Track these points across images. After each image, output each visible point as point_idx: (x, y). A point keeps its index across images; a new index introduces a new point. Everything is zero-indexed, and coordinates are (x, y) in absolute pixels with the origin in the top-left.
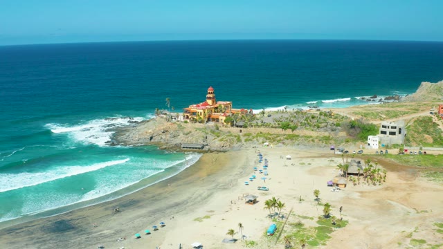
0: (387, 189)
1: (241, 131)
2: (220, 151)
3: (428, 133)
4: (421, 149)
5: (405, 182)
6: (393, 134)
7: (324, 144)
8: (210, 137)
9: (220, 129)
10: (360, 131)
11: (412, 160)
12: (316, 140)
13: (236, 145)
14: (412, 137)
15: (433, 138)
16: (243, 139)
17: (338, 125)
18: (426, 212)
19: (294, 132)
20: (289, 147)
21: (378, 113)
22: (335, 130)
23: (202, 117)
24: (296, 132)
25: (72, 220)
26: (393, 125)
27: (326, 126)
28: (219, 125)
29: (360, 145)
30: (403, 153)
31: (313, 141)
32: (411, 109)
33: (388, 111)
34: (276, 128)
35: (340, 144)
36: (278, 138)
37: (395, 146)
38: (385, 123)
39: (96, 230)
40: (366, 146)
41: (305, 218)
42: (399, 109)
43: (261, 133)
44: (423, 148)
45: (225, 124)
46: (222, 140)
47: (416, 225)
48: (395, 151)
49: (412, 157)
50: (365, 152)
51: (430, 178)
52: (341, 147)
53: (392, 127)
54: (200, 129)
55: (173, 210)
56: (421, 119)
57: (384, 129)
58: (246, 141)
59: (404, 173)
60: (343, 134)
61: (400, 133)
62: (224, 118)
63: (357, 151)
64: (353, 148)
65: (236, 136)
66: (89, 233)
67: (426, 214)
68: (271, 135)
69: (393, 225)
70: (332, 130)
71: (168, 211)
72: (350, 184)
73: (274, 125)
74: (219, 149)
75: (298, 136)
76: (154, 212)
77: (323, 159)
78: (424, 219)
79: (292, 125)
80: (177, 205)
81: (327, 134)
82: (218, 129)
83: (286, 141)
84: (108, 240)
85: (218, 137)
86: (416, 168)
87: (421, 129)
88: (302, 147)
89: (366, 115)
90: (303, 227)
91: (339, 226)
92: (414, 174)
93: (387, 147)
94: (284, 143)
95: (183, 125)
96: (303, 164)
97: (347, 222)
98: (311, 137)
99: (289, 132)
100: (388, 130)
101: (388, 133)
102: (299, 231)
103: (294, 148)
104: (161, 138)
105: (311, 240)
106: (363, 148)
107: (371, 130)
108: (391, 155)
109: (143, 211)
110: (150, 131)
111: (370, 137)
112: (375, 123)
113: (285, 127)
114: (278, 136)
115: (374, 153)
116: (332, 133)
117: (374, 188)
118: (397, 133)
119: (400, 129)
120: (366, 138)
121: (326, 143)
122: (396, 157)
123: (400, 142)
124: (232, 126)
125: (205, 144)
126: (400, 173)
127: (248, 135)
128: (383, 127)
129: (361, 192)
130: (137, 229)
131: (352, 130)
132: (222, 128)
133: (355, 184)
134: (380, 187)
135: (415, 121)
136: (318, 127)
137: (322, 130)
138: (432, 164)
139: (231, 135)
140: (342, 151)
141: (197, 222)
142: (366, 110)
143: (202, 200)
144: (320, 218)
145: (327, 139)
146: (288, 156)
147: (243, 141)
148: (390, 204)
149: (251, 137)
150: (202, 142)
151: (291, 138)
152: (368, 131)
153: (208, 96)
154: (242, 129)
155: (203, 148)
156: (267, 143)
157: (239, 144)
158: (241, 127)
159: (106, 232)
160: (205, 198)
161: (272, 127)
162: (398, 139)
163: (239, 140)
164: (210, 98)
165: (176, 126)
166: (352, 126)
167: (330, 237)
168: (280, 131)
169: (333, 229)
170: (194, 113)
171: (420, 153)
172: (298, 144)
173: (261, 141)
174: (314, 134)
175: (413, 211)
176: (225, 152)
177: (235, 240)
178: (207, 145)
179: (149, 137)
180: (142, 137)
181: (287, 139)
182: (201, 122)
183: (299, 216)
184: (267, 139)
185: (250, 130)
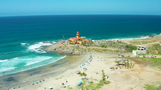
0: (132, 71)
1: (87, 48)
2: (78, 55)
3: (157, 50)
4: (152, 56)
5: (140, 68)
6: (142, 50)
7: (116, 53)
8: (75, 50)
9: (79, 47)
10: (130, 48)
11: (147, 60)
12: (113, 52)
13: (84, 53)
14: (150, 51)
15: (158, 52)
17: (122, 46)
18: (143, 80)
19: (106, 48)
20: (103, 54)
21: (139, 42)
22: (121, 48)
23: (73, 42)
24: (107, 48)
25: (15, 77)
26: (143, 46)
27: (118, 46)
28: (79, 45)
29: (130, 53)
30: (145, 57)
31: (112, 52)
32: (153, 41)
33: (143, 41)
34: (99, 47)
35: (122, 53)
36: (100, 51)
37: (143, 54)
38: (140, 46)
39: (21, 81)
40: (132, 54)
41: (95, 80)
42: (148, 41)
43: (94, 48)
44: (153, 55)
45: (81, 45)
46: (79, 51)
47: (136, 85)
48: (142, 56)
49: (148, 59)
50: (131, 56)
51: (151, 67)
52: (122, 54)
53: (142, 47)
54: (72, 47)
55: (50, 75)
56: (155, 44)
57: (139, 48)
58: (88, 51)
59: (142, 64)
60: (124, 50)
61: (145, 49)
62: (81, 43)
63: (128, 56)
64: (126, 55)
65: (84, 50)
66: (18, 82)
67: (143, 81)
68: (97, 49)
69: (128, 84)
70: (120, 48)
71: (48, 76)
72: (119, 68)
73: (99, 46)
74: (77, 54)
75: (107, 50)
76: (43, 76)
77: (114, 58)
78: (140, 82)
79: (105, 46)
80: (53, 73)
81: (117, 49)
82: (78, 47)
83: (103, 52)
84: (23, 84)
85: (78, 50)
86: (148, 63)
87: (154, 48)
88: (108, 54)
89: (134, 43)
90: (93, 83)
91: (107, 84)
92: (146, 65)
93: (140, 55)
94: (102, 52)
95: (67, 45)
96: (105, 60)
97: (111, 82)
98: (112, 50)
99: (104, 48)
100: (140, 48)
101: (140, 50)
102: (90, 85)
103: (105, 54)
104: (59, 50)
105: (93, 88)
106: (131, 55)
107: (135, 48)
108: (140, 58)
109: (40, 75)
110: (55, 47)
111: (133, 51)
112: (137, 45)
113: (103, 46)
115: (134, 57)
116: (120, 49)
117: (127, 70)
118: (144, 50)
119: (145, 48)
120: (132, 51)
121: (117, 53)
122: (142, 59)
123: (145, 53)
124: (84, 46)
125: (73, 52)
126: (140, 65)
127: (89, 49)
128: (139, 47)
129: (122, 71)
130: (34, 81)
131: (127, 48)
133: (120, 68)
134: (130, 70)
135: (153, 45)
136: (115, 47)
137: (116, 48)
138: (154, 62)
139: (83, 49)
140: (122, 56)
141: (56, 80)
142: (135, 41)
143: (62, 72)
144: (101, 80)
145: (118, 51)
146: (101, 57)
147: (87, 51)
148: (131, 76)
149: (90, 50)
150: (72, 52)
151: (105, 50)
152: (133, 48)
154: (87, 47)
155: (72, 53)
156: (95, 52)
157: (85, 52)
158: (87, 46)
159: (24, 82)
160: (63, 71)
161: (98, 46)
162: (144, 52)
163: (85, 51)
164: (77, 36)
165: (64, 45)
166: (127, 47)
167: (101, 88)
168: (101, 48)
169: (104, 84)
170: (71, 41)
171: (151, 57)
172: (107, 53)
173: (93, 51)
174: (113, 49)
175: (138, 79)
176: (79, 55)
177: (65, 87)
178: (74, 52)
179: (54, 49)
180: (52, 49)
181: (103, 51)
182: (73, 44)
183: (94, 79)
184: (96, 51)
185: (90, 47)
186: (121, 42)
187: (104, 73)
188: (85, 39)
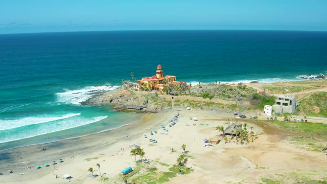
0: (249, 148)
1: (173, 98)
2: (153, 112)
3: (318, 105)
4: (305, 117)
5: (269, 143)
6: (286, 104)
7: (230, 110)
8: (150, 101)
9: (159, 96)
10: (260, 101)
11: (291, 126)
12: (225, 107)
13: (166, 108)
14: (304, 108)
15: (320, 109)
16: (173, 104)
17: (245, 96)
18: (264, 168)
19: (211, 100)
20: (205, 112)
21: (284, 88)
22: (241, 100)
23: (147, 86)
24: (213, 100)
25: (12, 153)
26: (287, 98)
27: (235, 97)
28: (158, 93)
29: (258, 111)
30: (287, 120)
31: (223, 107)
32: (314, 86)
33: (294, 87)
34: (199, 96)
35: (243, 111)
36: (199, 104)
37: (286, 114)
38: (282, 96)
39: (20, 160)
40: (262, 114)
41: (164, 164)
42: (304, 85)
43: (188, 100)
44: (307, 117)
45: (163, 92)
46: (156, 104)
47: (244, 178)
48: (281, 119)
49: (293, 124)
50: (259, 118)
51: (293, 142)
52: (242, 114)
53: (286, 100)
54: (144, 95)
55: (80, 152)
56: (317, 94)
57: (279, 101)
58: (175, 105)
59: (276, 136)
60: (247, 103)
61: (291, 104)
62: (162, 88)
63: (253, 117)
64: (250, 115)
65: (168, 102)
66: (13, 163)
67: (262, 170)
68: (195, 102)
69: (226, 176)
70: (239, 100)
71: (75, 152)
72: (223, 142)
73: (198, 95)
74: (152, 111)
75: (213, 103)
76: (66, 152)
77: (222, 121)
78: (255, 174)
79: (211, 94)
80: (86, 148)
81: (234, 103)
82: (157, 96)
83: (204, 107)
84: (20, 167)
85: (155, 101)
86: (290, 133)
87: (314, 101)
88: (215, 112)
89: (272, 89)
90: (154, 171)
91: (184, 173)
92: (283, 138)
93: (279, 115)
94: (202, 108)
95: (134, 92)
96: (203, 124)
97: (193, 170)
98: (222, 104)
99: (208, 100)
100: (282, 101)
101: (281, 104)
102: (149, 174)
103: (207, 112)
104: (119, 101)
105: (152, 181)
106: (260, 115)
107: (270, 101)
108: (278, 121)
109: (60, 151)
110: (110, 95)
111: (266, 106)
112: (275, 95)
113: (206, 96)
114: (200, 102)
115: (266, 119)
116: (239, 102)
117: (240, 145)
118: (289, 104)
119: (291, 101)
120: (263, 107)
121: (232, 110)
122: (281, 123)
123: (291, 111)
124: (167, 94)
125: (144, 106)
126: (271, 136)
127: (178, 101)
128: (280, 99)
129: (226, 149)
130: (43, 162)
131: (255, 100)
132: (160, 96)
133: (226, 142)
134: (246, 145)
135: (312, 95)
136: (229, 97)
137: (231, 99)
138: (304, 131)
139: (165, 101)
140: (241, 117)
141: (86, 161)
142: (276, 85)
143: (106, 146)
144: (175, 166)
145: (234, 106)
146: (196, 119)
147: (173, 106)
148: (241, 159)
149: (179, 103)
150: (143, 105)
151: (208, 104)
152: (268, 101)
153: (158, 71)
154: (174, 96)
155: (141, 109)
156: (188, 108)
157: (169, 107)
158: (173, 95)
159: (24, 163)
160: (109, 145)
161: (196, 96)
162: (289, 109)
163: (169, 104)
164: (158, 73)
165: (129, 92)
166: (255, 97)
167: (167, 181)
168: (201, 99)
169: (178, 174)
170: (142, 84)
171: (302, 120)
172: (212, 110)
173: (186, 106)
174: (225, 102)
175: (253, 166)
176: (155, 113)
177: (97, 176)
178: (146, 107)
179: (109, 99)
180: (105, 99)
181: (205, 105)
182: (147, 90)
183: (160, 163)
184: (191, 105)
185: (181, 97)
186: (245, 88)
187: (186, 150)
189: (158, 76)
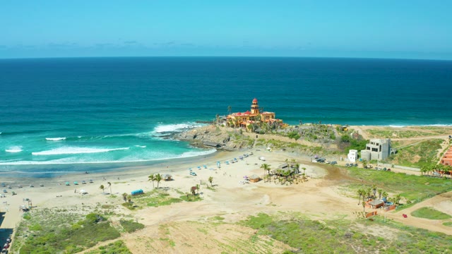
1: (257, 137)
2: (229, 151)
3: (422, 154)
4: (393, 167)
5: (315, 187)
7: (312, 153)
8: (231, 139)
9: (243, 133)
11: (365, 174)
12: (308, 150)
13: (246, 147)
15: (421, 159)
16: (256, 143)
17: (334, 138)
18: (275, 206)
19: (297, 141)
22: (328, 142)
23: (234, 123)
24: (299, 141)
26: (378, 142)
27: (323, 138)
28: (244, 130)
30: (366, 168)
31: (305, 150)
32: (437, 132)
33: (408, 131)
34: (285, 136)
35: (327, 155)
36: (283, 145)
38: (376, 140)
40: (345, 159)
41: (180, 193)
43: (273, 139)
44: (395, 166)
45: (248, 129)
46: (237, 142)
52: (322, 157)
54: (228, 132)
57: (370, 145)
58: (257, 145)
60: (334, 147)
61: (380, 150)
62: (249, 125)
63: (331, 162)
65: (250, 140)
67: (271, 207)
68: (280, 142)
70: (326, 142)
72: (263, 181)
73: (285, 134)
74: (229, 149)
75: (298, 145)
78: (260, 209)
79: (298, 135)
81: (319, 145)
82: (241, 133)
83: (288, 149)
85: (237, 139)
86: (354, 180)
87: (419, 150)
88: (295, 154)
90: (164, 197)
91: (190, 201)
92: (338, 184)
94: (284, 150)
95: (220, 128)
97: (202, 200)
98: (306, 146)
99: (293, 141)
100: (372, 146)
101: (371, 149)
102: (157, 198)
104: (203, 138)
107: (361, 146)
110: (195, 131)
111: (350, 151)
112: (372, 140)
113: (292, 136)
114: (285, 143)
118: (378, 150)
119: (381, 146)
120: (348, 152)
121: (315, 153)
123: (379, 159)
124: (252, 131)
127: (262, 140)
128: (372, 143)
129: (260, 187)
131: (343, 144)
132: (245, 133)
135: (423, 142)
136: (316, 138)
137: (317, 141)
139: (248, 139)
140: (319, 161)
145: (318, 149)
147: (254, 145)
149: (263, 142)
150: (222, 143)
151: (293, 146)
152: (357, 145)
153: (253, 106)
155: (218, 146)
156: (269, 148)
157: (249, 146)
161: (283, 136)
162: (378, 155)
164: (253, 108)
165: (215, 128)
166: (343, 140)
167: (168, 204)
168: (287, 139)
169: (183, 201)
170: (230, 119)
171: (385, 169)
172: (293, 152)
174: (309, 144)
176: (232, 151)
178: (224, 145)
179: (193, 135)
180: (188, 135)
181: (289, 146)
182: (233, 126)
184: (275, 145)
185: (265, 136)
186: (343, 130)
188: (273, 118)
189: (253, 111)
